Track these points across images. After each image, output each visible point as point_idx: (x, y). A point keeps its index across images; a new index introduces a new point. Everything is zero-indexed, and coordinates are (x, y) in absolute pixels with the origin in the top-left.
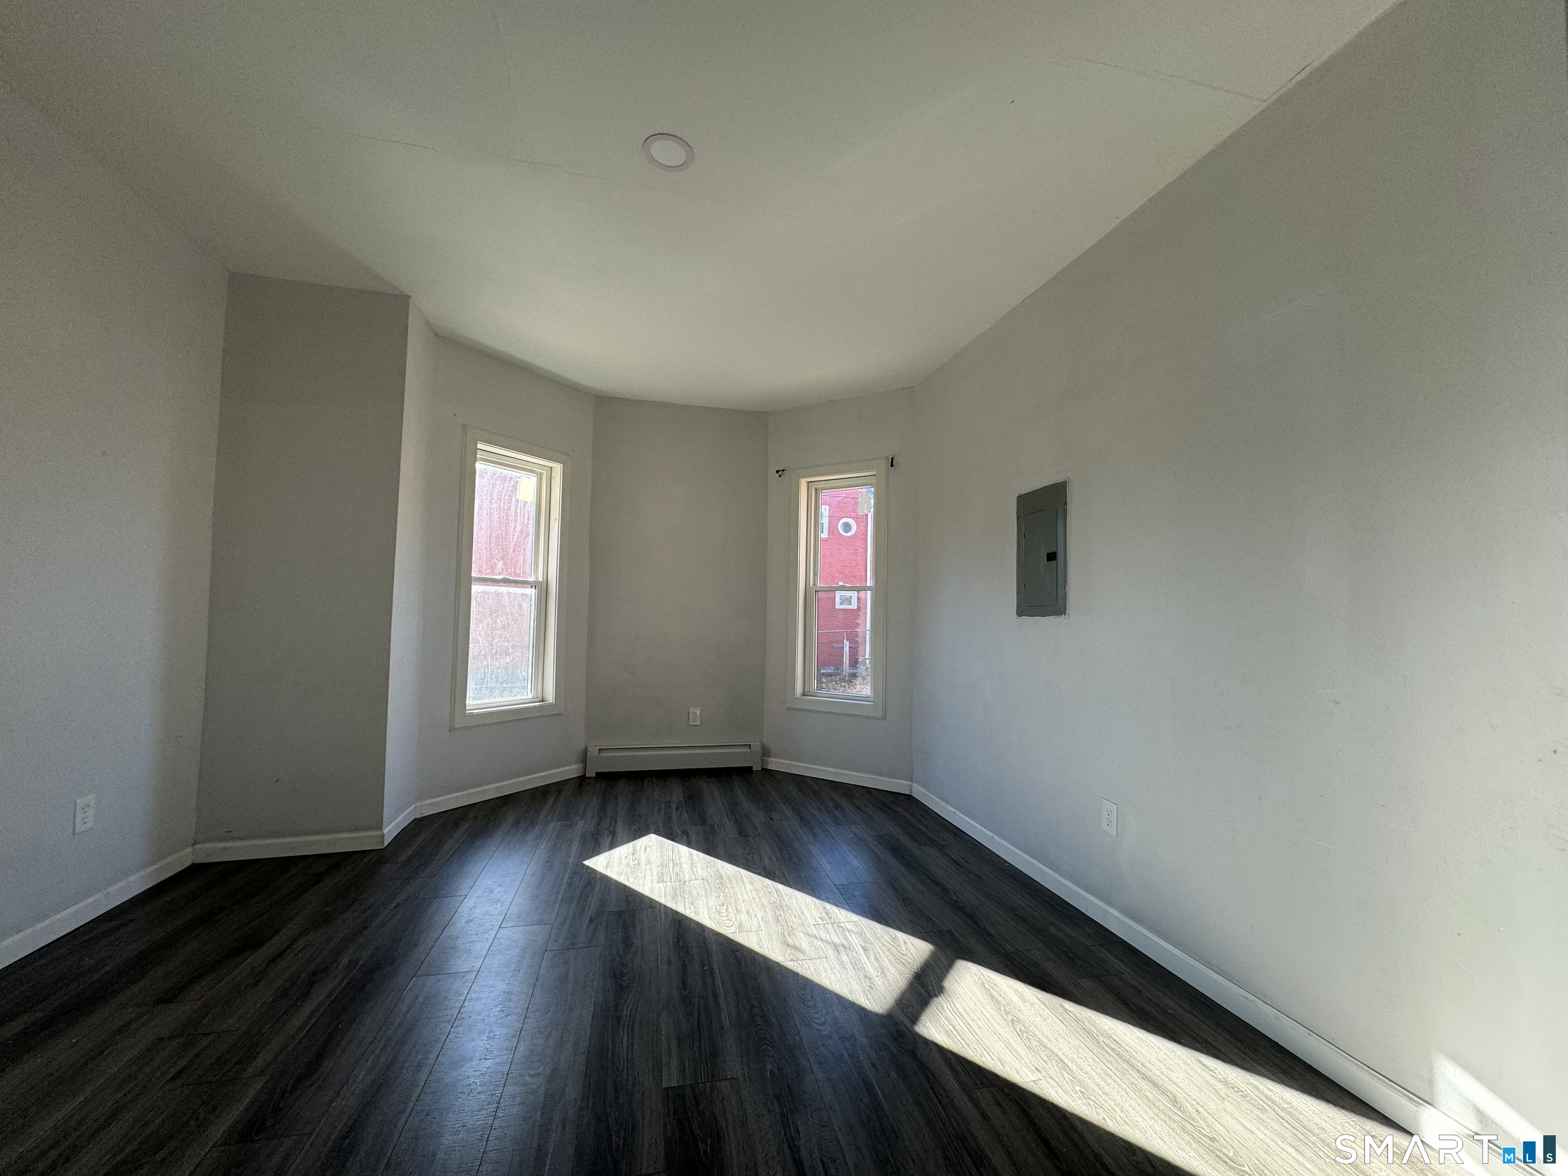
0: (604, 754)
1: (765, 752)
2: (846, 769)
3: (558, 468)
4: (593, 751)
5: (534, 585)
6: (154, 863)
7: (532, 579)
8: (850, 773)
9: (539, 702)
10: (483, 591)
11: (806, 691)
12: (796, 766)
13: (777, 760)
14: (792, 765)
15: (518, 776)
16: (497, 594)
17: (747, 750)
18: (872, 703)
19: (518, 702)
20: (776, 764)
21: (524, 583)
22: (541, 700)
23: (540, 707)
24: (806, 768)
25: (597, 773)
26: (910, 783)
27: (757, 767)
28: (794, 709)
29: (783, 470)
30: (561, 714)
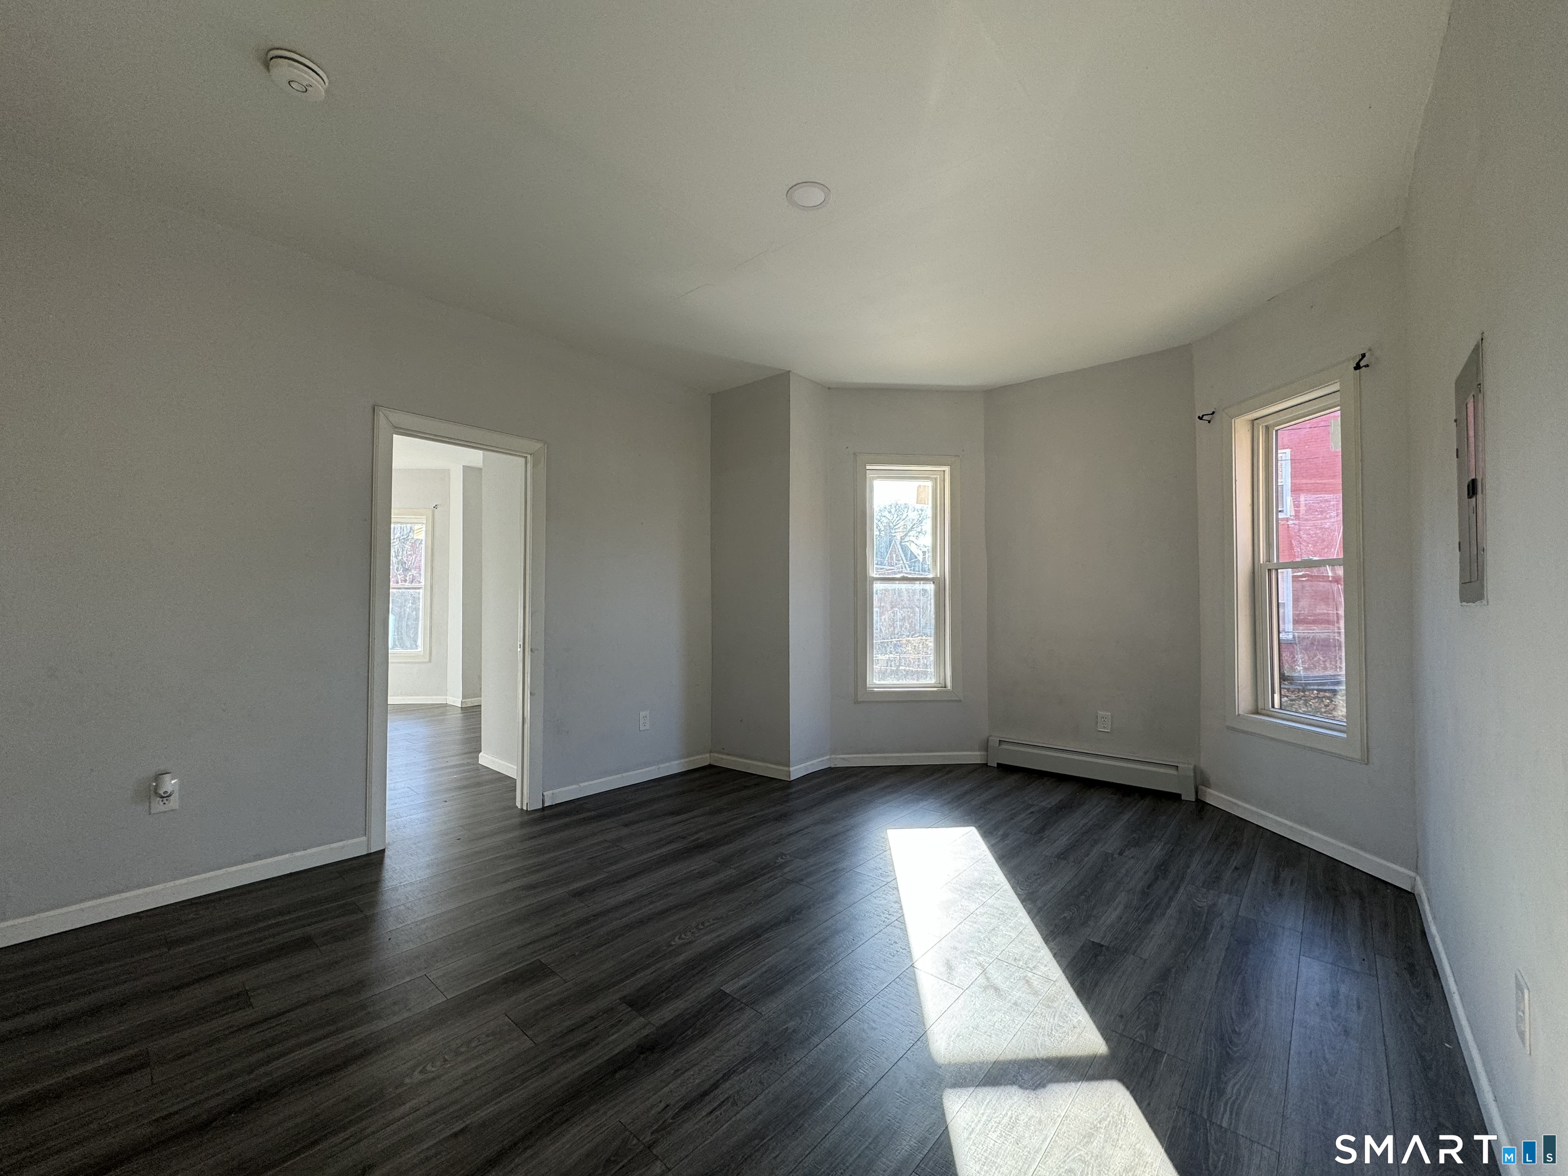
0: (1004, 746)
1: (1201, 780)
2: (1308, 825)
3: (947, 469)
4: (994, 741)
5: (933, 580)
6: (687, 757)
7: (931, 576)
8: (1314, 834)
9: (942, 687)
10: (884, 588)
11: (1260, 707)
12: (1238, 806)
13: (1216, 793)
14: (1235, 804)
15: (918, 751)
16: (900, 591)
17: (1173, 772)
18: (1344, 735)
19: (920, 685)
20: (1215, 797)
21: (926, 580)
22: (944, 686)
23: (941, 691)
24: (1252, 812)
25: (997, 763)
26: (1412, 874)
27: (1189, 796)
28: (1233, 729)
29: (1213, 413)
30: (960, 701)
